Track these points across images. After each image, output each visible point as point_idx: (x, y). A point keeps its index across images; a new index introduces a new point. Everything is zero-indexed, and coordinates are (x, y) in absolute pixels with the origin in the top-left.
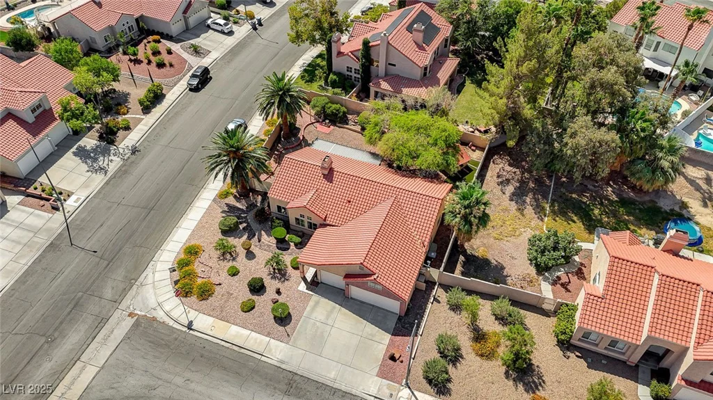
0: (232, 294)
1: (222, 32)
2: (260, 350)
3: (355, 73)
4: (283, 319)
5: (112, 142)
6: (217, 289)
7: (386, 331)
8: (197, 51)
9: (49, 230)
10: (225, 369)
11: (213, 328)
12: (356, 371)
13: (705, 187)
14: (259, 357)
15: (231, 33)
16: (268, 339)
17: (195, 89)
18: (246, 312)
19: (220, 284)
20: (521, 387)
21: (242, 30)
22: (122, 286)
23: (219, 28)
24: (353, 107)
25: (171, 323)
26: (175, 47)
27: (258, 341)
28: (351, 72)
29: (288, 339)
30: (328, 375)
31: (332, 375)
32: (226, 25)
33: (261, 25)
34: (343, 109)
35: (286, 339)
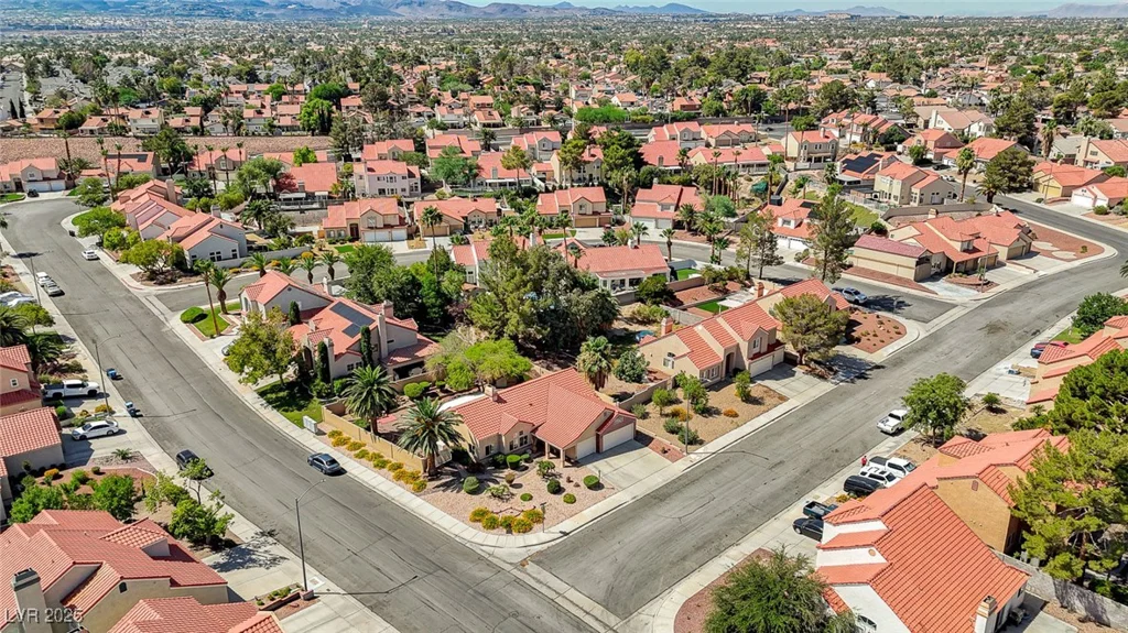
0: (550, 504)
1: (114, 434)
4: (595, 485)
5: (232, 545)
6: (537, 510)
7: (642, 447)
8: (126, 457)
9: (344, 608)
11: (577, 522)
12: (664, 470)
15: (122, 431)
18: (574, 502)
19: (535, 507)
20: (716, 416)
21: (130, 423)
22: (481, 565)
26: (101, 467)
28: (353, 369)
31: (660, 480)
35: (615, 490)
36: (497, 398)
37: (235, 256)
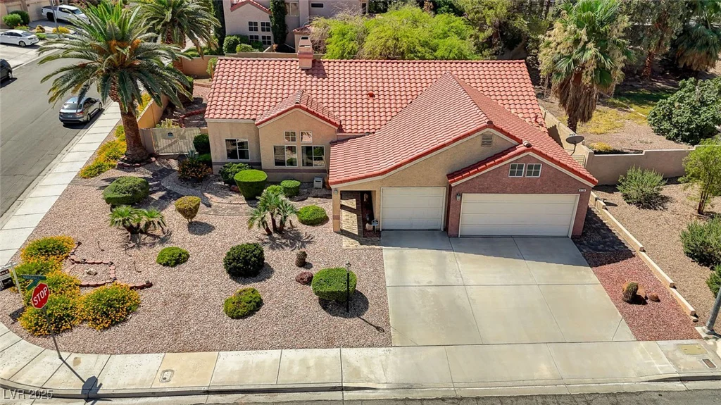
0: (189, 295)
2: (330, 378)
3: (263, 30)
11: (167, 375)
12: (584, 346)
14: (337, 395)
16: (333, 352)
18: (244, 316)
19: (149, 285)
27: (312, 363)
28: (256, 29)
29: (382, 337)
30: (536, 375)
35: (381, 337)
36: (308, 64)
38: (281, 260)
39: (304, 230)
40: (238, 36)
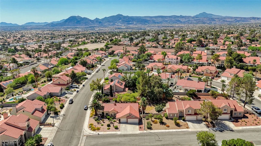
0: (104, 128)
1: (70, 94)
3: (109, 93)
4: (117, 128)
5: (58, 114)
6: (100, 128)
7: (137, 125)
8: (66, 97)
9: (54, 130)
10: (110, 137)
11: (103, 133)
12: (135, 131)
13: (178, 98)
15: (72, 94)
16: (116, 132)
17: (71, 103)
18: (109, 130)
20: (163, 125)
21: (75, 93)
22: (79, 133)
23: (69, 93)
24: (110, 99)
25: (94, 135)
26: (61, 98)
27: (114, 132)
29: (119, 131)
31: (131, 133)
32: (71, 92)
33: (78, 92)
34: (109, 99)
36: (115, 104)
37: (126, 70)
38: (112, 125)
39: (114, 122)
40: (105, 94)
